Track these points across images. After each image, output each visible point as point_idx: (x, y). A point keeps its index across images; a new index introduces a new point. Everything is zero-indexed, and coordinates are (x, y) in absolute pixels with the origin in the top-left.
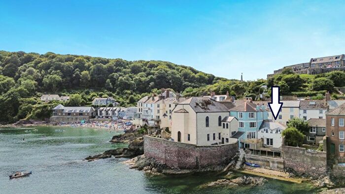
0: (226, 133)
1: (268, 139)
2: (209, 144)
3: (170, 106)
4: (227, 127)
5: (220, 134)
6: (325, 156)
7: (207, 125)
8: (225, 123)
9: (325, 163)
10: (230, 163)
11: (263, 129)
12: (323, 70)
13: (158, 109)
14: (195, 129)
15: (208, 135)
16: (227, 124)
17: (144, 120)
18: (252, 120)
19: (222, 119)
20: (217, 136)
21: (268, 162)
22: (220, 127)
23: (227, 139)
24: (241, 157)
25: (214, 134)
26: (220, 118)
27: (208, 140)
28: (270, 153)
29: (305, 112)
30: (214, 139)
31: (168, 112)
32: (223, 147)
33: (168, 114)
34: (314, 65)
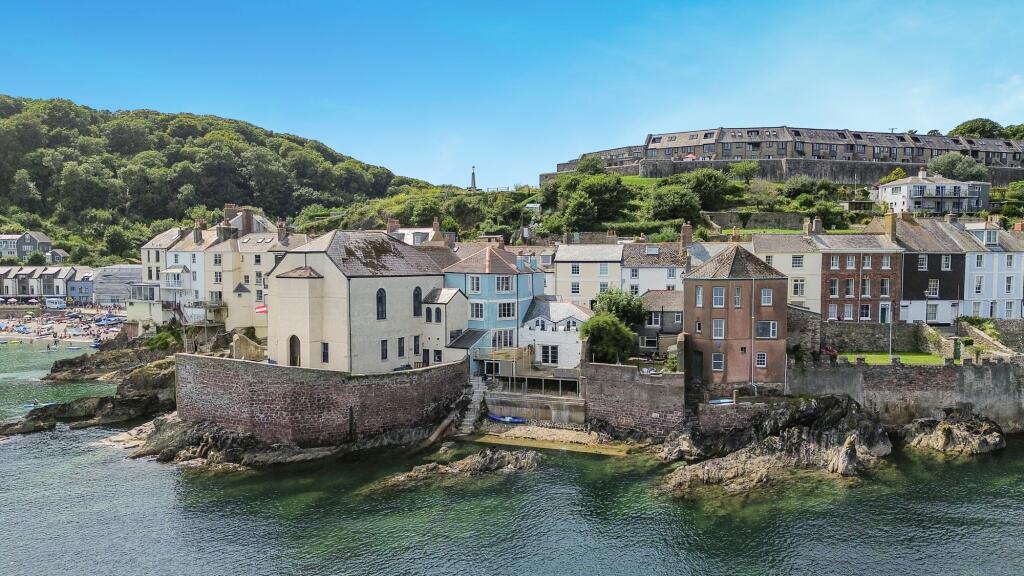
0: (436, 336)
1: (545, 349)
2: (385, 368)
3: (258, 259)
4: (438, 319)
5: (417, 338)
6: (681, 382)
7: (381, 314)
8: (433, 308)
9: (680, 400)
10: (445, 417)
11: (532, 322)
12: (675, 165)
13: (218, 269)
14: (346, 328)
15: (384, 343)
16: (438, 311)
17: (166, 306)
18: (505, 296)
19: (423, 296)
20: (409, 345)
21: (547, 408)
22: (416, 319)
23: (438, 353)
24: (476, 398)
25: (401, 340)
26: (417, 292)
27: (384, 356)
28: (552, 385)
29: (635, 273)
30: (401, 353)
31: (253, 279)
32: (426, 375)
33: (252, 286)
34: (655, 153)
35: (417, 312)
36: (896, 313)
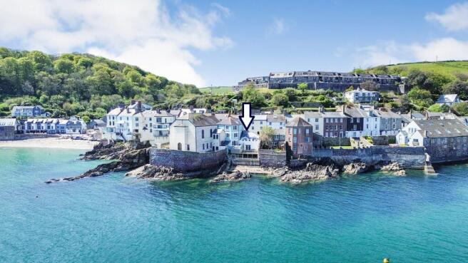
0: (217, 143)
1: (247, 146)
2: (204, 152)
3: (151, 119)
4: (217, 138)
5: (211, 143)
6: (285, 154)
7: (203, 137)
8: (216, 135)
11: (243, 138)
13: (137, 122)
14: (195, 140)
15: (204, 145)
17: (117, 134)
18: (235, 131)
19: (213, 131)
20: (209, 145)
21: (249, 162)
22: (211, 138)
23: (217, 148)
25: (207, 144)
27: (204, 148)
28: (250, 156)
29: (270, 123)
30: (207, 148)
33: (149, 127)
35: (211, 136)
36: (344, 135)
